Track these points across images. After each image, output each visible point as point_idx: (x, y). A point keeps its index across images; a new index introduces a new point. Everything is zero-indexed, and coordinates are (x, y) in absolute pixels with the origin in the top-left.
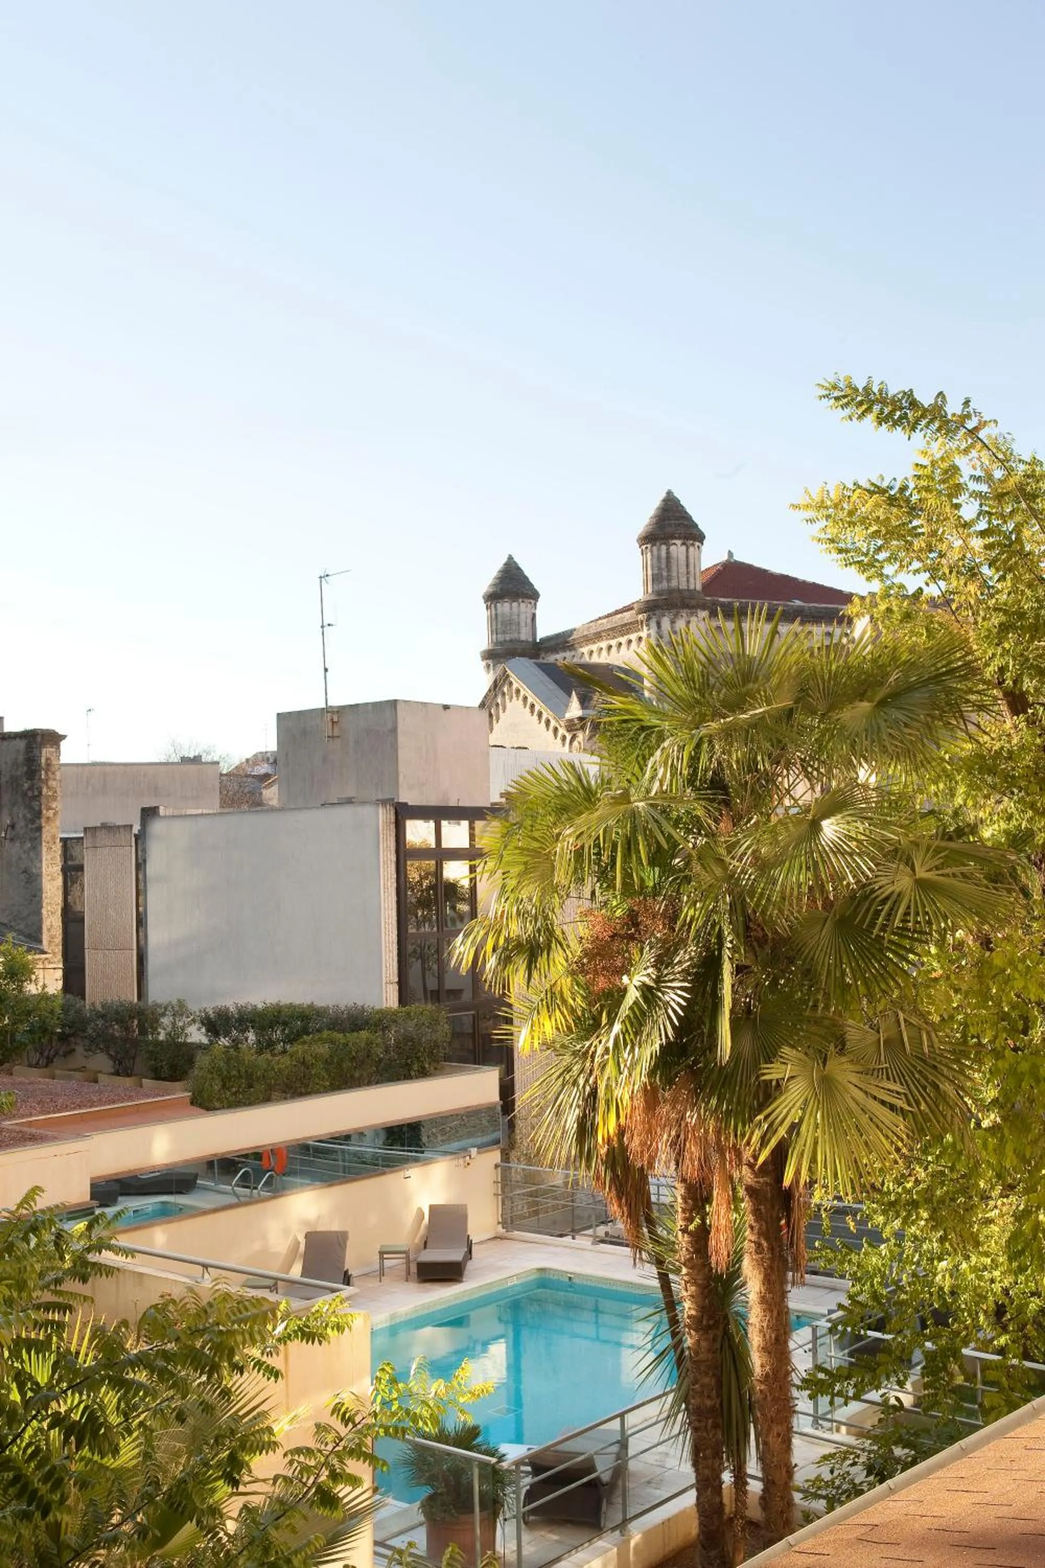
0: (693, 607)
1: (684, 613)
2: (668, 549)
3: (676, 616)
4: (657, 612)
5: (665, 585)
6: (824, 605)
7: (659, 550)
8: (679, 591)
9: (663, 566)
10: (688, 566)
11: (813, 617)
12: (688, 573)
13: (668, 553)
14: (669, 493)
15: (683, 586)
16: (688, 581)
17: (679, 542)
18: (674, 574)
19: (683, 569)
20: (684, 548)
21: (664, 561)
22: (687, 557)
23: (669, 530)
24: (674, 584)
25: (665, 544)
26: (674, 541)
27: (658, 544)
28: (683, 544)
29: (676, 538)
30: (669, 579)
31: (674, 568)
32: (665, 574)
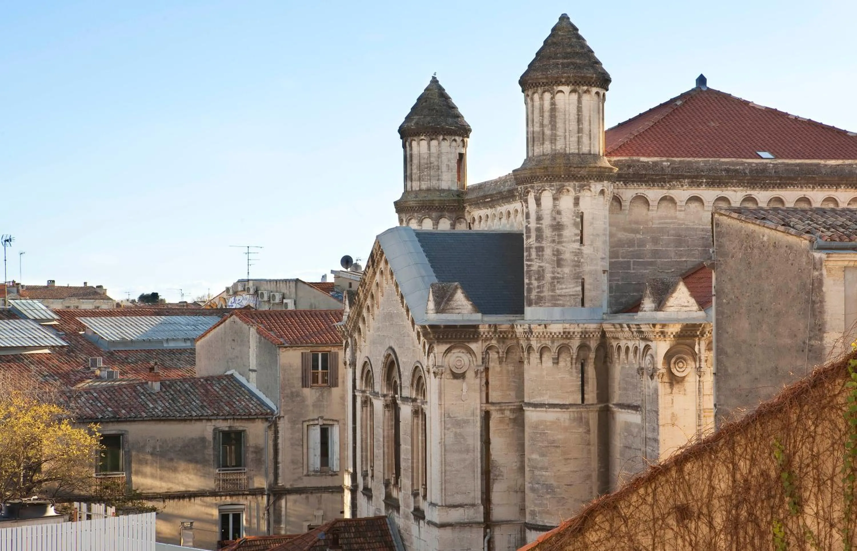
0: (582, 178)
1: (570, 186)
2: (552, 98)
3: (560, 190)
4: (536, 185)
5: (547, 147)
6: (798, 161)
7: (541, 98)
8: (566, 156)
9: (546, 121)
10: (579, 121)
11: (781, 178)
12: (580, 131)
13: (553, 104)
14: (564, 18)
15: (573, 149)
16: (579, 142)
17: (566, 89)
18: (560, 132)
19: (573, 126)
20: (575, 96)
21: (547, 114)
22: (579, 109)
23: (553, 73)
24: (559, 146)
25: (548, 91)
26: (560, 88)
27: (540, 91)
28: (573, 91)
29: (563, 84)
30: (553, 139)
31: (560, 125)
32: (548, 132)
